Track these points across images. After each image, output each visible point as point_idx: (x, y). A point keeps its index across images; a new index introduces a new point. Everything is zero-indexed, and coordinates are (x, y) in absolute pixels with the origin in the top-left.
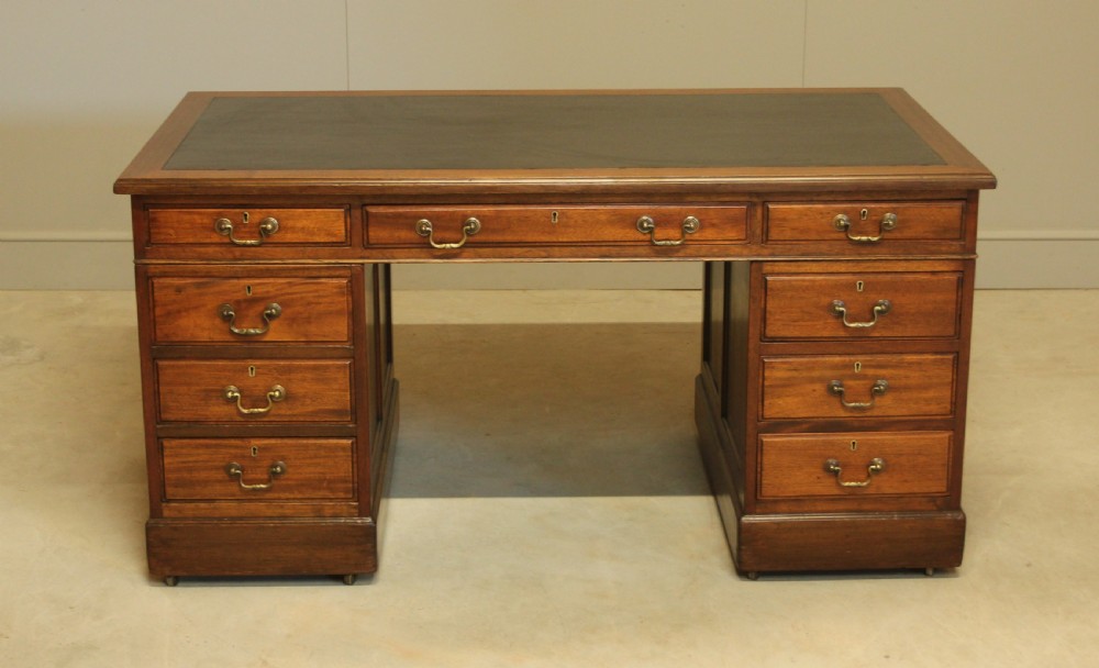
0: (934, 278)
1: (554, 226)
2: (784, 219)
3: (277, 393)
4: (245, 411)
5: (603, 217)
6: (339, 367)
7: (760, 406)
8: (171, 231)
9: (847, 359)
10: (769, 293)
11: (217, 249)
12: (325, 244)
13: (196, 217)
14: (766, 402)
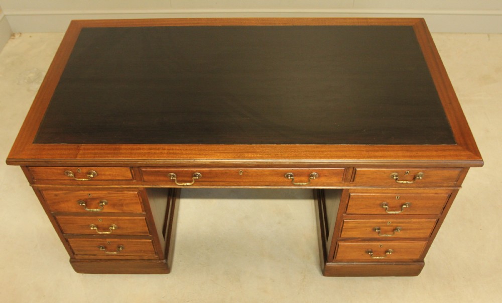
0: (436, 195)
1: (241, 176)
2: (364, 174)
3: (114, 228)
4: (100, 233)
5: (266, 173)
6: (141, 219)
7: (340, 233)
8: (44, 175)
9: (385, 220)
10: (350, 199)
11: (69, 181)
12: (122, 180)
13: (54, 170)
14: (342, 233)
